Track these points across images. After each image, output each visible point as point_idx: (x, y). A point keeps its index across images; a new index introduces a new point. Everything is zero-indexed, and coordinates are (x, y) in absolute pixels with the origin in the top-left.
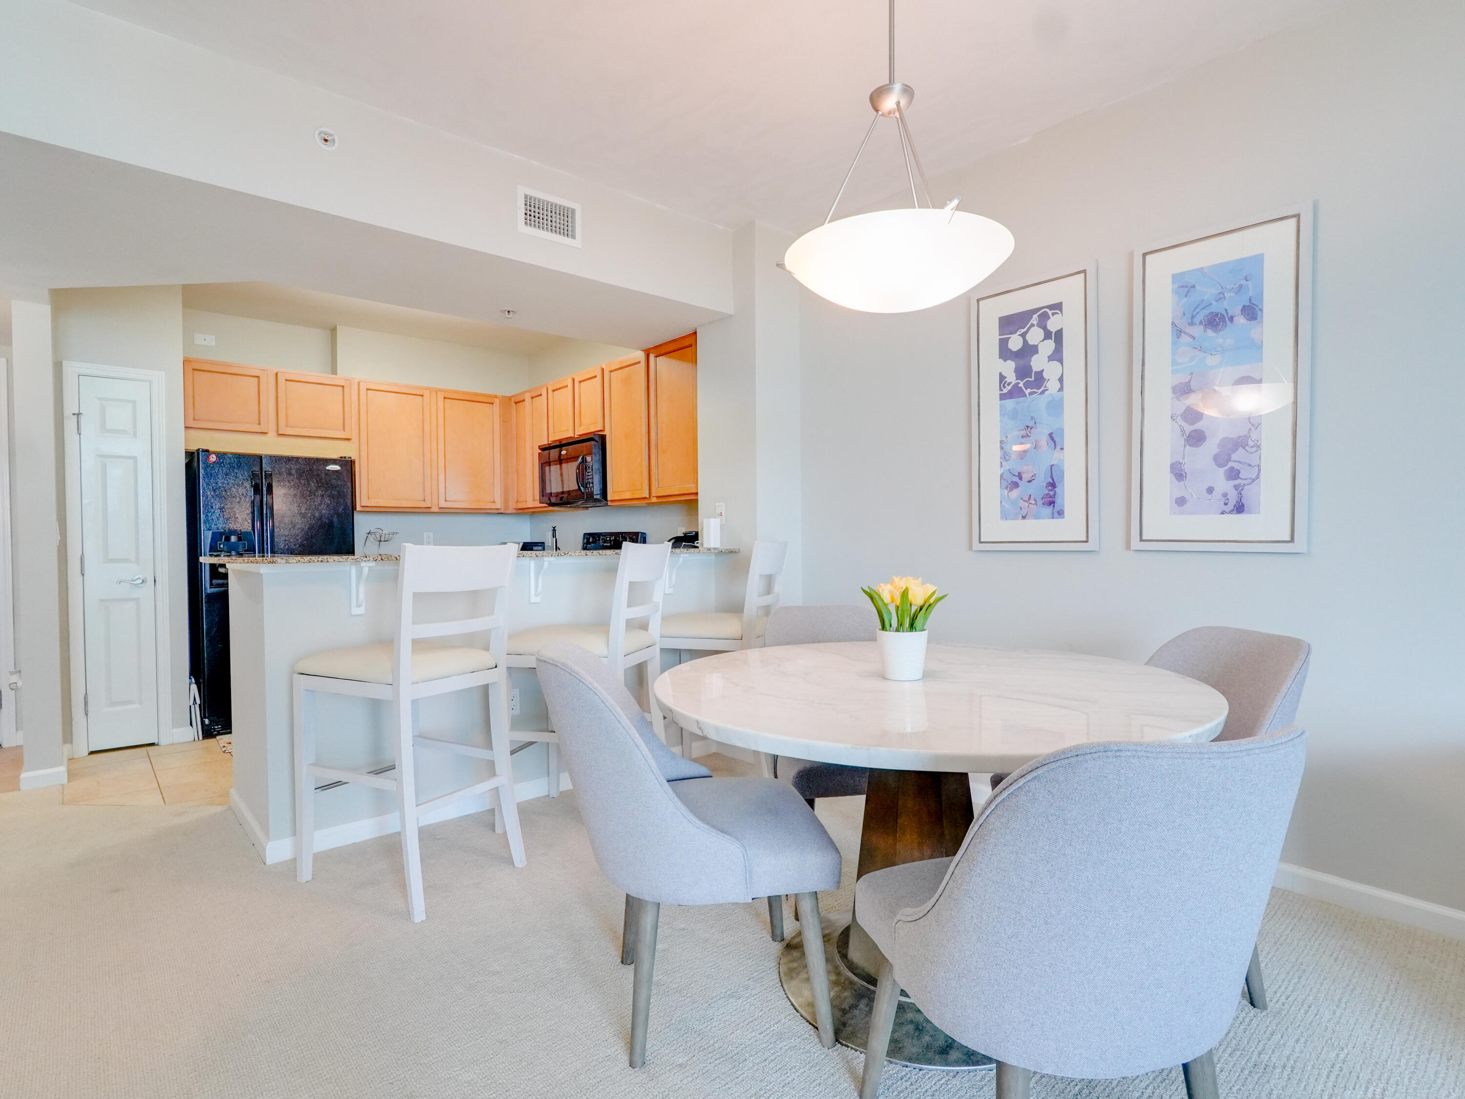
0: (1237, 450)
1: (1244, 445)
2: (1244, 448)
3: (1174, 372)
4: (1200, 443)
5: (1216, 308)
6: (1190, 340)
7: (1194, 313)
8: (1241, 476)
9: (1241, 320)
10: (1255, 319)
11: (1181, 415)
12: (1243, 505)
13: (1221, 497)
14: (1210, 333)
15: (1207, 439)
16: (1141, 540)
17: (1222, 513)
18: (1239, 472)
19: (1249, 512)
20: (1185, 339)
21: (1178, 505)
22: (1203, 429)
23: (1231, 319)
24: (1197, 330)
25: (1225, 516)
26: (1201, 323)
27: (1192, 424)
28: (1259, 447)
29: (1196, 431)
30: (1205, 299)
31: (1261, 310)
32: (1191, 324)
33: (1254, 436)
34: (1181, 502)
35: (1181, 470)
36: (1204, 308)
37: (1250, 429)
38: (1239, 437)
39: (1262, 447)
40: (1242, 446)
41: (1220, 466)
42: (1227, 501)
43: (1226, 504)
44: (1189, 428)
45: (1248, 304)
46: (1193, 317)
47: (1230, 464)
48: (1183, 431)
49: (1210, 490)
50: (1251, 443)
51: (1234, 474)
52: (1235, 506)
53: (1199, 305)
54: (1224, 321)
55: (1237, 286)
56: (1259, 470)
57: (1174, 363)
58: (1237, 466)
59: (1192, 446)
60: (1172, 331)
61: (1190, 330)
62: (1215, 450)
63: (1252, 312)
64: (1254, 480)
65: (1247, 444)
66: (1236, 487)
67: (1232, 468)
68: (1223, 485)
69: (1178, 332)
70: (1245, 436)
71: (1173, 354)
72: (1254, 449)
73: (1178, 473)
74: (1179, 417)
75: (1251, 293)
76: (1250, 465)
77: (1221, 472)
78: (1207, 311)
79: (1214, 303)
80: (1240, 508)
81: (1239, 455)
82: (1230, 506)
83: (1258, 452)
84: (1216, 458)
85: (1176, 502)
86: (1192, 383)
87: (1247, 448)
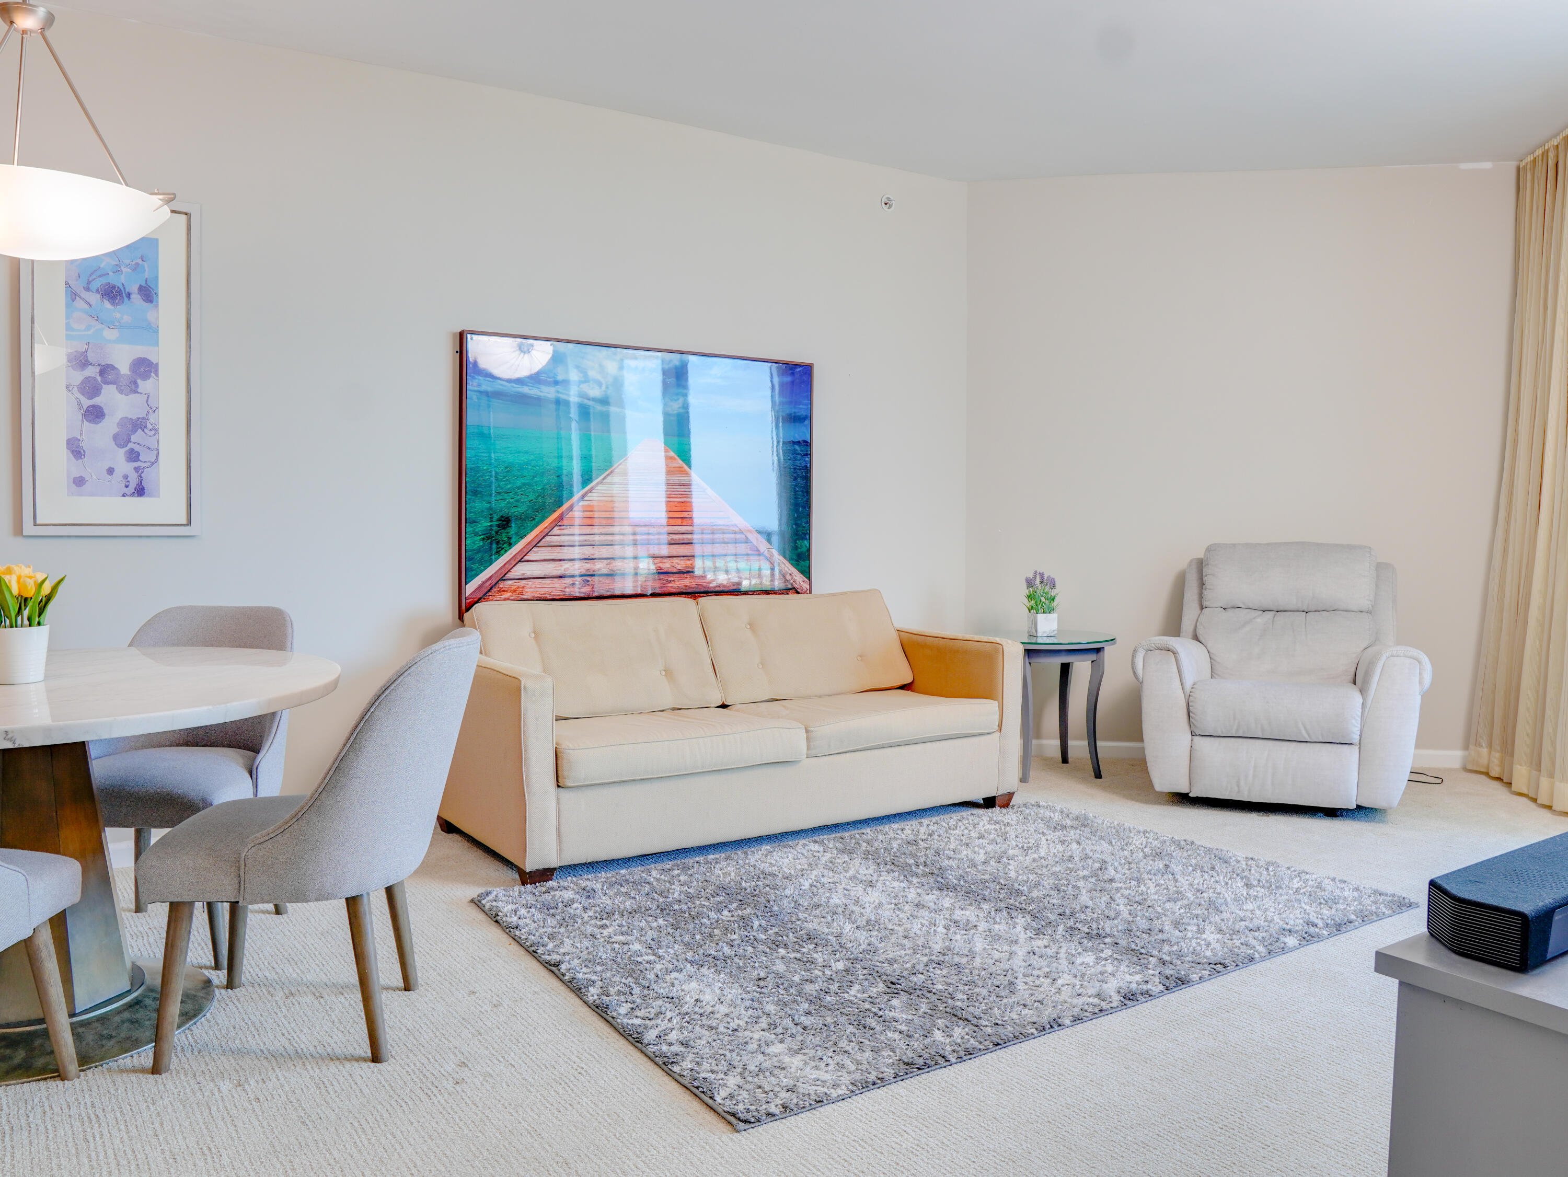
0: (136, 431)
1: (143, 428)
2: (143, 430)
3: (68, 337)
4: (98, 420)
5: (113, 279)
6: (86, 306)
7: (90, 279)
8: (141, 458)
9: (136, 297)
10: (151, 302)
11: (78, 387)
12: (143, 489)
13: (122, 479)
14: (107, 305)
15: (106, 416)
16: (35, 524)
17: (123, 496)
18: (139, 454)
19: (150, 496)
20: (79, 303)
21: (76, 485)
22: (102, 405)
23: (129, 296)
24: (94, 298)
25: (127, 498)
26: (97, 291)
27: (90, 398)
28: (157, 430)
29: (94, 406)
30: (102, 266)
31: (157, 294)
32: (87, 289)
33: (152, 420)
34: (79, 482)
35: (79, 447)
36: (100, 276)
37: (148, 412)
38: (139, 419)
39: (160, 431)
40: (141, 428)
41: (121, 446)
42: (127, 484)
43: (127, 486)
44: (86, 403)
45: (144, 284)
46: (89, 283)
47: (130, 446)
48: (79, 404)
49: (111, 471)
50: (150, 427)
51: (133, 456)
52: (136, 489)
53: (95, 271)
54: (121, 295)
55: (134, 263)
56: (158, 454)
57: (68, 327)
58: (137, 448)
59: (90, 421)
60: (66, 291)
61: (85, 295)
62: (115, 430)
63: (148, 294)
64: (153, 464)
65: (146, 427)
66: (137, 469)
67: (132, 450)
68: (124, 467)
69: (73, 295)
70: (144, 418)
71: (67, 317)
72: (153, 432)
73: (76, 450)
74: (76, 389)
75: (146, 275)
76: (149, 448)
77: (121, 452)
78: (103, 281)
79: (111, 273)
80: (140, 491)
81: (137, 437)
82: (131, 489)
83: (156, 436)
84: (115, 437)
85: (74, 482)
86: (88, 354)
87: (146, 430)
